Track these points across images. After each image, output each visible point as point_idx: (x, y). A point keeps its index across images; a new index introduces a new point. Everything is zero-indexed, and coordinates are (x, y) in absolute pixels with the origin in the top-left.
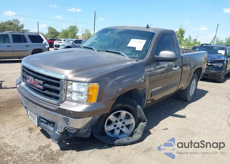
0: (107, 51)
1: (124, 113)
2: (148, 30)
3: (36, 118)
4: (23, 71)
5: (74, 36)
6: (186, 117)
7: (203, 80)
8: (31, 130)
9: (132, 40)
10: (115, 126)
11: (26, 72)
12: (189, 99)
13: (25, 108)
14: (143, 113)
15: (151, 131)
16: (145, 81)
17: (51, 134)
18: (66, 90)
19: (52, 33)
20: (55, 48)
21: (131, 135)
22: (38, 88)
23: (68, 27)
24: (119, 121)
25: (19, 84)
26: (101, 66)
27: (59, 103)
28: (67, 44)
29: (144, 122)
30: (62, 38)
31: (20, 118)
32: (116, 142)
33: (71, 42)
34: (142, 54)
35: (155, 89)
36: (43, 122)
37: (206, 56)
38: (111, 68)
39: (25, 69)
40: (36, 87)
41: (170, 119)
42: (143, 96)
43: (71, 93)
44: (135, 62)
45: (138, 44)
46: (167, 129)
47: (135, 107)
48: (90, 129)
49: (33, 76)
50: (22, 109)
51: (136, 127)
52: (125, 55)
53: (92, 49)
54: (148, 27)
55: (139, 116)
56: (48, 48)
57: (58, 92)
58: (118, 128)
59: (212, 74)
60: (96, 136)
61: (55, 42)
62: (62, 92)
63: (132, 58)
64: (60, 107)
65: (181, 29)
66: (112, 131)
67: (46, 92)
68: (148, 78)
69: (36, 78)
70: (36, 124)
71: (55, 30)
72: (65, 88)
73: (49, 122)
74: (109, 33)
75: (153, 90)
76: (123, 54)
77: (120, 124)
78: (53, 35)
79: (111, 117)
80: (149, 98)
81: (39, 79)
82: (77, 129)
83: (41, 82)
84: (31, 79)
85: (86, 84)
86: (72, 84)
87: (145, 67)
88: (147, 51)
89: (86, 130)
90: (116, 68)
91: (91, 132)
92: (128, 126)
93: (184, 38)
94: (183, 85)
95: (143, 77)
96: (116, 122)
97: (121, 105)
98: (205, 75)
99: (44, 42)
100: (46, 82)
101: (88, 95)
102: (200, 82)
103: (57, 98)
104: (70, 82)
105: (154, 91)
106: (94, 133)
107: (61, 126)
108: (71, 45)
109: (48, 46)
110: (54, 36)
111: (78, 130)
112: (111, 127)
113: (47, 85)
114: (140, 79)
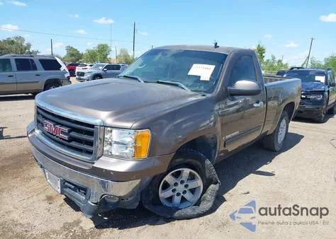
0: (158, 82)
1: (186, 172)
2: (216, 51)
3: (59, 182)
4: (38, 113)
5: (104, 58)
6: (274, 175)
7: (296, 119)
8: (50, 199)
9: (195, 65)
10: (174, 190)
11: (42, 114)
12: (277, 148)
13: (41, 167)
14: (214, 170)
15: (226, 196)
16: (215, 124)
17: (81, 205)
18: (103, 140)
19: (72, 55)
20: (77, 77)
21: (198, 204)
22: (61, 138)
23: (96, 46)
24: (179, 183)
25: (31, 132)
26: (152, 104)
27: (92, 160)
28: (95, 71)
29: (215, 183)
30: (87, 62)
31: (33, 182)
32: (176, 214)
33: (101, 68)
34: (209, 85)
35: (229, 136)
36: (70, 188)
37: (300, 85)
38: (167, 108)
39: (40, 111)
40: (57, 137)
41: (251, 178)
42: (212, 145)
43: (111, 144)
44: (200, 97)
45: (203, 71)
46: (248, 193)
47: (203, 162)
48: (139, 197)
49: (53, 121)
50: (35, 168)
51: (204, 191)
52: (185, 88)
53: (136, 79)
54: (216, 46)
55: (207, 175)
56: (69, 78)
57: (91, 144)
58: (178, 194)
59: (308, 111)
60: (147, 207)
61: (77, 68)
62: (98, 143)
63: (195, 91)
64: (95, 165)
65: (259, 46)
66: (170, 199)
67: (73, 144)
68: (219, 119)
69: (58, 124)
70: (59, 190)
71: (76, 50)
72: (102, 137)
73: (78, 188)
74: (159, 56)
75: (227, 137)
76: (183, 86)
77: (180, 188)
78: (73, 58)
79: (169, 178)
80: (222, 148)
81: (62, 125)
82: (119, 197)
83: (66, 130)
84: (49, 125)
85: (132, 131)
86: (111, 131)
87: (214, 104)
88: (217, 81)
89: (132, 198)
90: (174, 108)
91: (139, 200)
92: (193, 191)
93: (265, 59)
94: (268, 129)
95: (212, 119)
96: (176, 184)
97: (181, 160)
98: (299, 112)
99: (62, 69)
100: (73, 129)
101: (135, 147)
102: (292, 123)
103: (90, 153)
104: (109, 129)
105: (229, 139)
106: (143, 202)
107: (96, 193)
108: (100, 72)
109: (68, 75)
110: (75, 59)
111: (121, 198)
112: (168, 193)
113: (74, 134)
114: (208, 122)
